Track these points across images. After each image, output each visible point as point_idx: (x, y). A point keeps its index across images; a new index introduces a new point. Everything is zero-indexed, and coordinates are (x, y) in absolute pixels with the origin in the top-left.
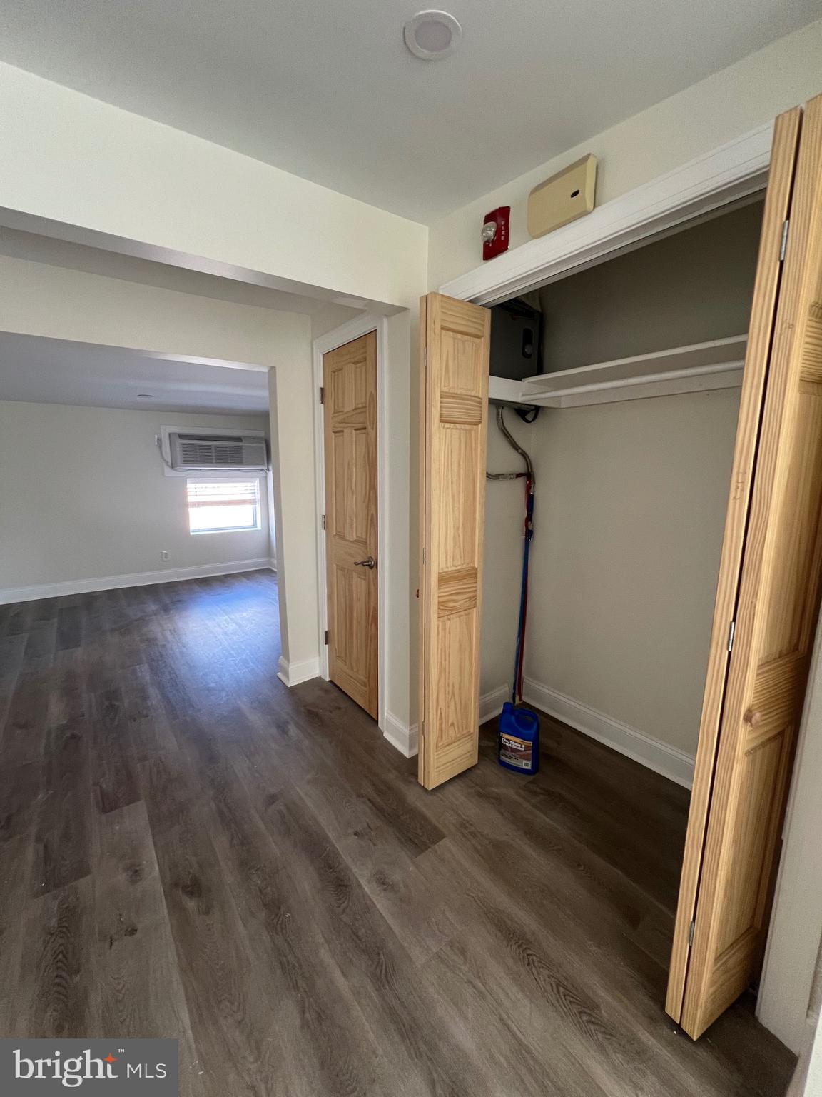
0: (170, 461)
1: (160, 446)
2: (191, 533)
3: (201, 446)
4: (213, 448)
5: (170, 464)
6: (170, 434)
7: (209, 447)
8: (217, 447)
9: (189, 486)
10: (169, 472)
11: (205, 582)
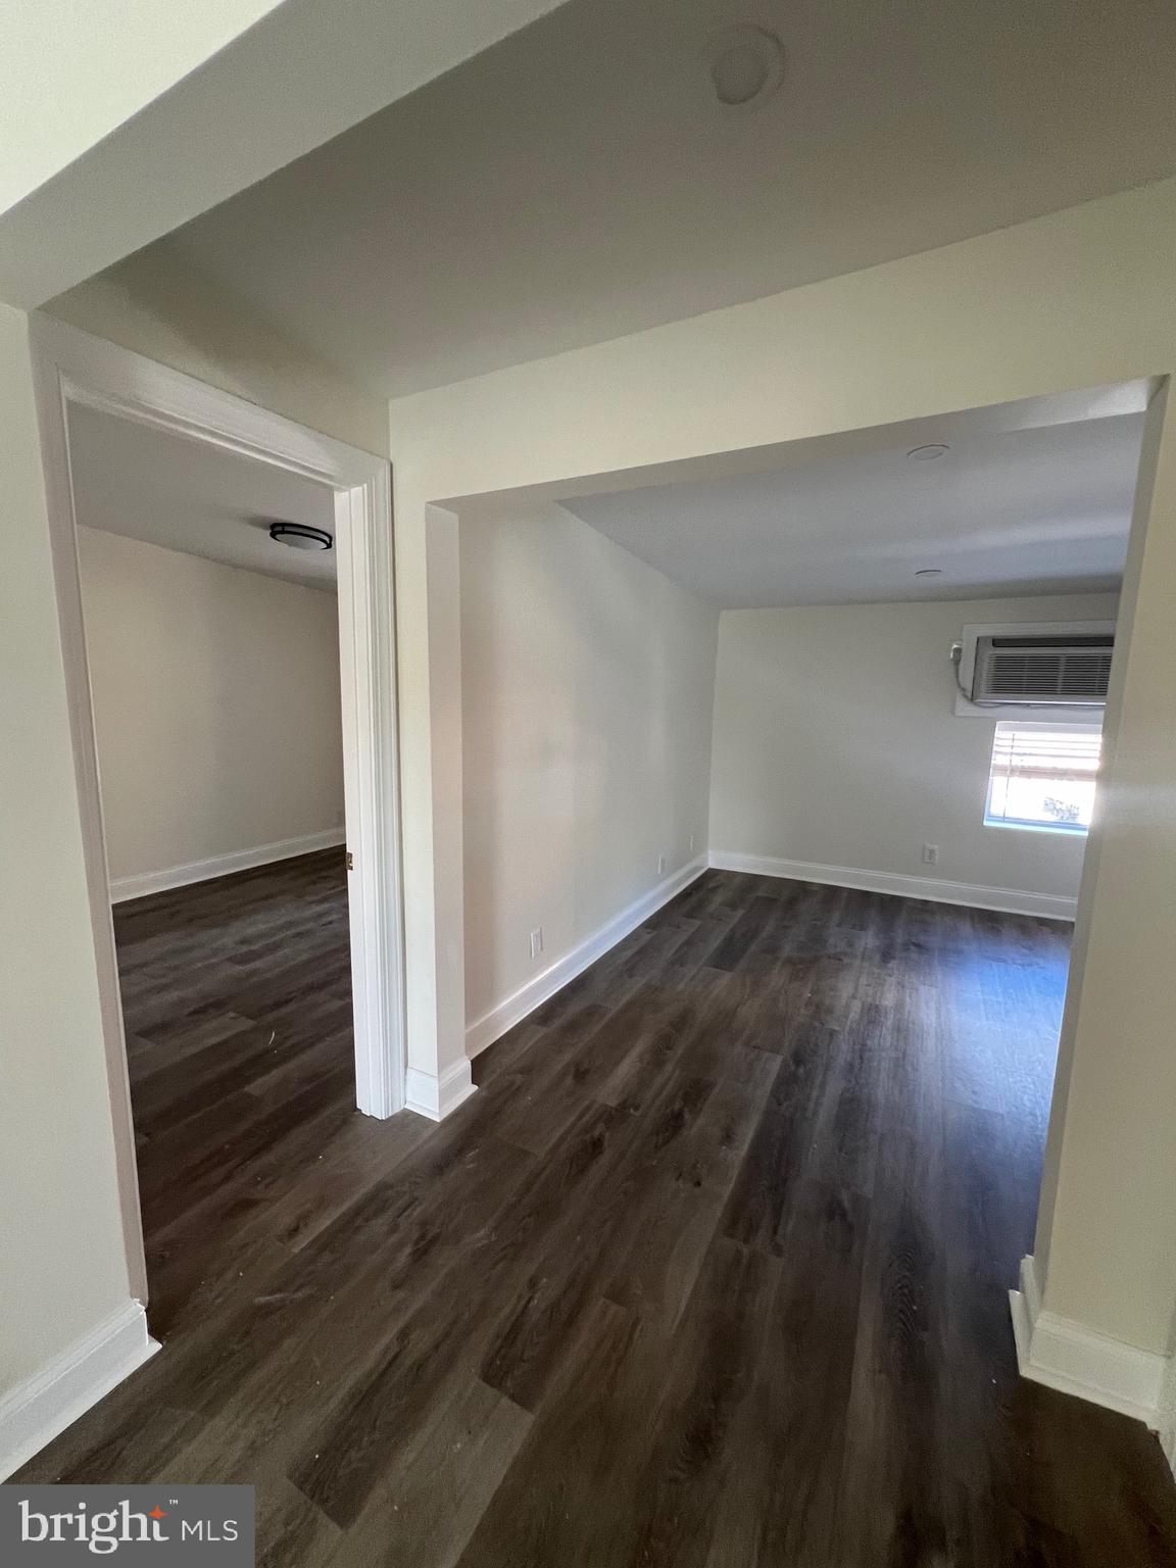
0: (969, 687)
1: (957, 662)
2: (986, 823)
3: (1034, 658)
4: (1063, 661)
5: (969, 695)
6: (978, 639)
7: (1055, 659)
8: (1070, 659)
9: (998, 733)
10: (964, 708)
11: (990, 922)
